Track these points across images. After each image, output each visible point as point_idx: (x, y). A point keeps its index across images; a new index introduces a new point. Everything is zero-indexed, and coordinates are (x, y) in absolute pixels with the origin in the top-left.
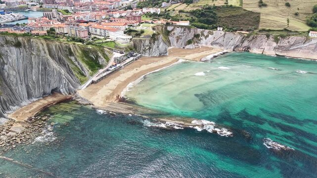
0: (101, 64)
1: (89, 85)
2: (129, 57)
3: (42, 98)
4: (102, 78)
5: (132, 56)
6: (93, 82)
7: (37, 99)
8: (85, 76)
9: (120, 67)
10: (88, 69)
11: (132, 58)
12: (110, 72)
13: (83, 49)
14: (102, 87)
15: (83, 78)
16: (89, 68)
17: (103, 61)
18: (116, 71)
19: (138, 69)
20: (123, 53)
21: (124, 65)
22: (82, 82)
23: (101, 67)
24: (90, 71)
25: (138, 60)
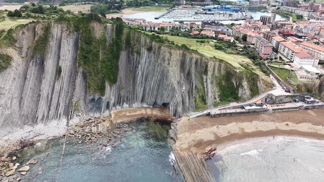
0: (239, 95)
1: (202, 116)
2: (295, 101)
3: (151, 107)
4: (225, 115)
5: (303, 100)
6: (209, 115)
7: (147, 106)
8: (205, 104)
9: (266, 110)
10: (217, 96)
11: (300, 104)
12: (243, 110)
13: (229, 70)
14: (212, 126)
15: (200, 104)
16: (219, 96)
17: (245, 94)
18: (255, 112)
19: (290, 124)
20: (289, 92)
21: (273, 110)
22: (197, 108)
23: (237, 99)
24: (218, 99)
25: (309, 111)
